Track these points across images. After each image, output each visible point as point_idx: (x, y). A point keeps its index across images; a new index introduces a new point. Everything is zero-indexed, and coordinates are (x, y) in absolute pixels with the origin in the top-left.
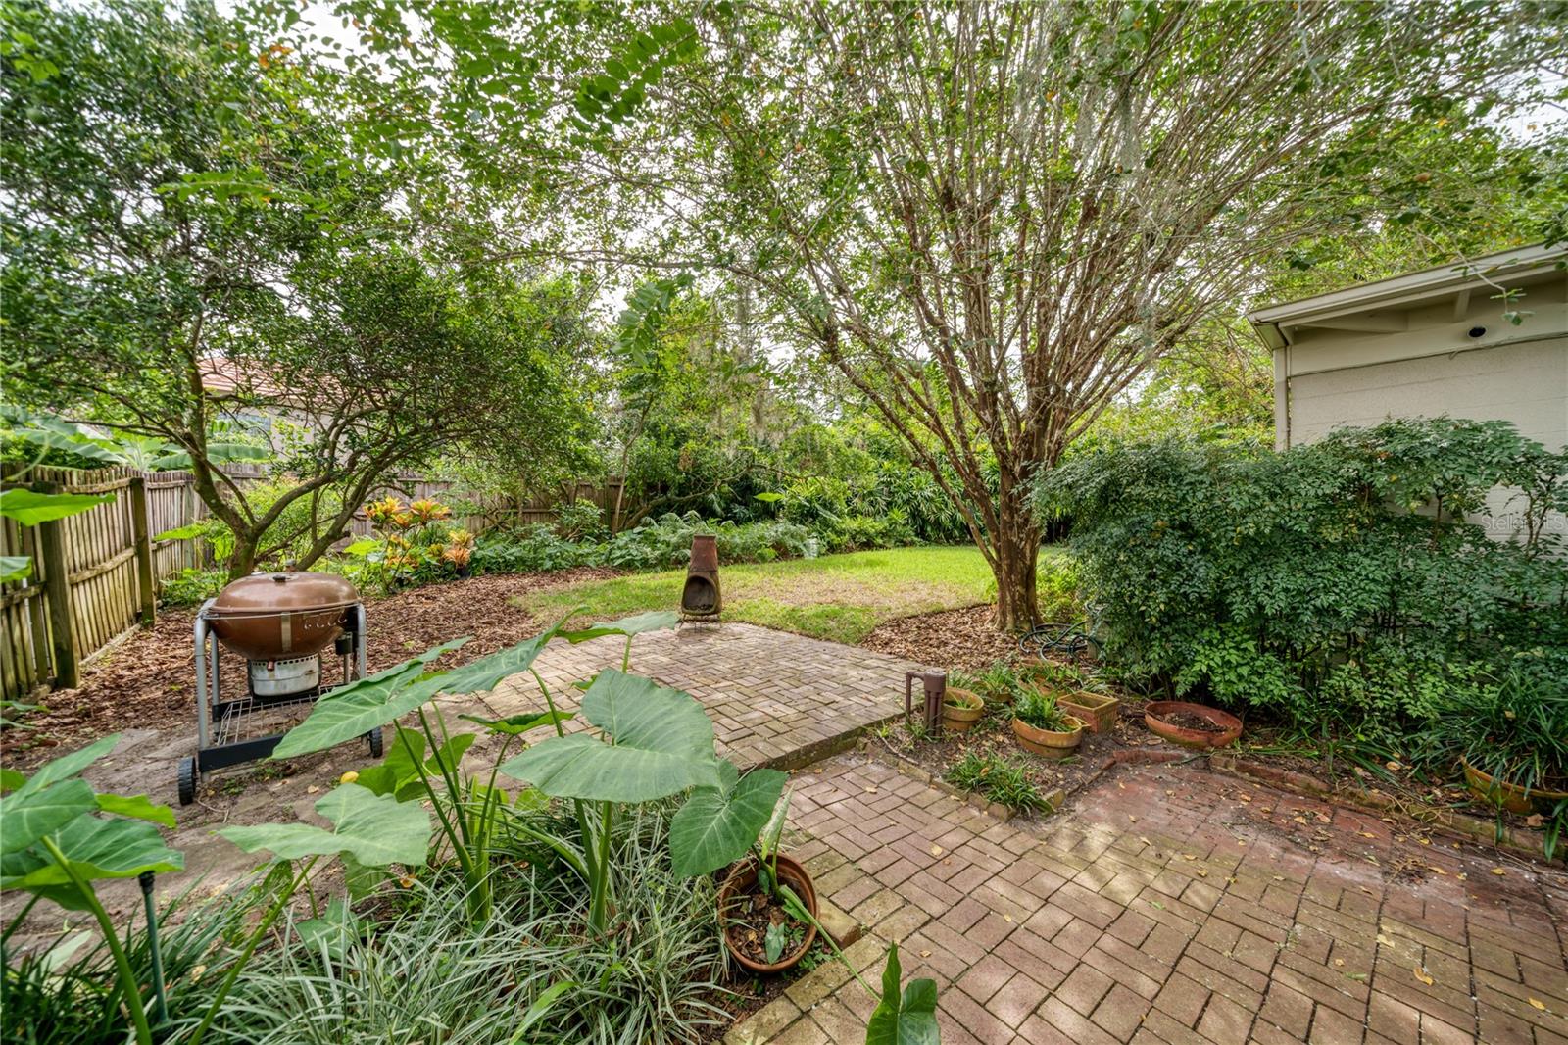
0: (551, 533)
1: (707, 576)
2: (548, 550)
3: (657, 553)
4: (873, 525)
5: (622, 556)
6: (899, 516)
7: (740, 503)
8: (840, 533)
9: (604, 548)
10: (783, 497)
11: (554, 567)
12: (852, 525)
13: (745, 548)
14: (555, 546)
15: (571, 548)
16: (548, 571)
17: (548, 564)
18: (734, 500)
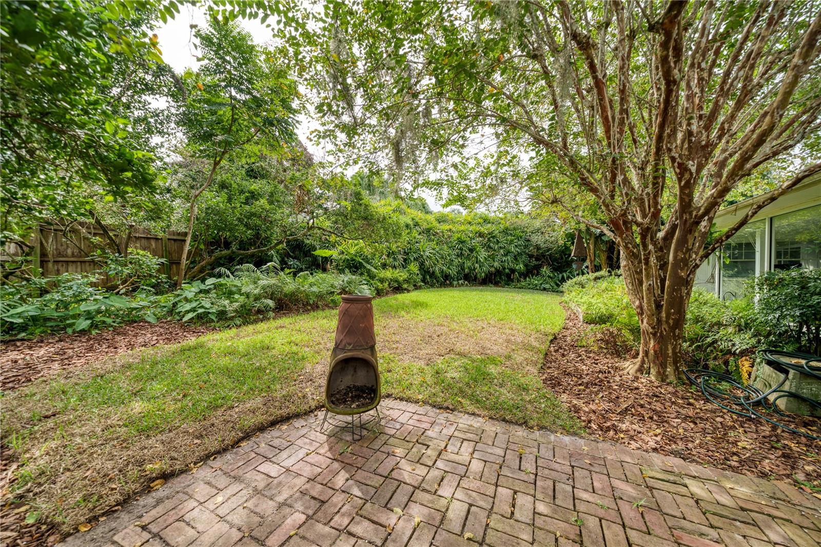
0: (93, 285)
1: (367, 355)
2: (83, 307)
3: (236, 305)
4: (401, 275)
5: (193, 310)
6: (414, 267)
7: (294, 258)
8: (382, 281)
9: (166, 300)
10: (334, 253)
11: (94, 326)
12: (388, 274)
13: (320, 296)
14: (96, 301)
15: (119, 303)
16: (83, 332)
17: (84, 324)
18: (288, 256)
